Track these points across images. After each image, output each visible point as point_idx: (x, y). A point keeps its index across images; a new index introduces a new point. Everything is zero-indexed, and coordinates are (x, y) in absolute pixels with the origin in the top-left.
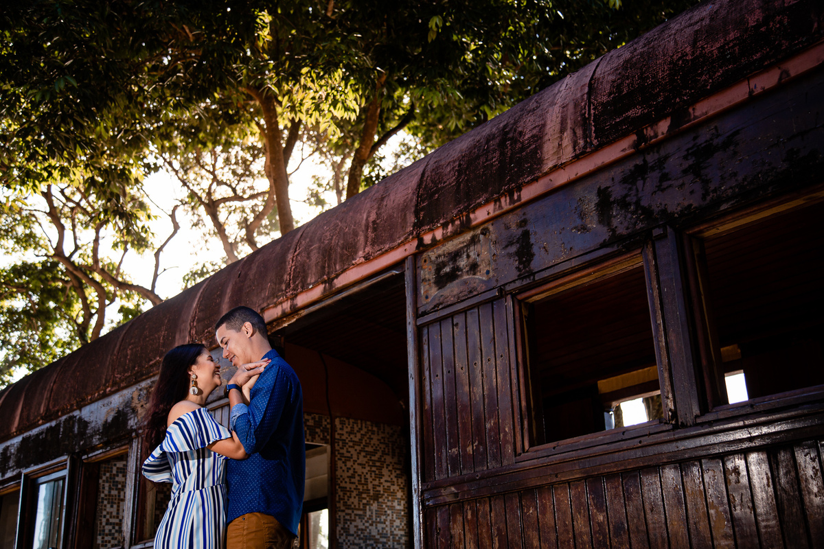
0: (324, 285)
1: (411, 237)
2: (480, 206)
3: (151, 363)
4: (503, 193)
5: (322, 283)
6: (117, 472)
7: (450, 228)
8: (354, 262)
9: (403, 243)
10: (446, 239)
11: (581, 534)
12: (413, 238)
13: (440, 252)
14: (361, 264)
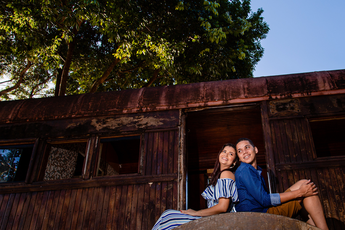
0: (223, 101)
1: (267, 95)
2: (296, 93)
3: (109, 110)
4: (305, 92)
5: (222, 100)
6: (53, 152)
7: (283, 96)
8: (240, 97)
9: (263, 96)
10: (281, 99)
11: (340, 180)
12: (268, 96)
13: (278, 102)
14: (243, 98)
